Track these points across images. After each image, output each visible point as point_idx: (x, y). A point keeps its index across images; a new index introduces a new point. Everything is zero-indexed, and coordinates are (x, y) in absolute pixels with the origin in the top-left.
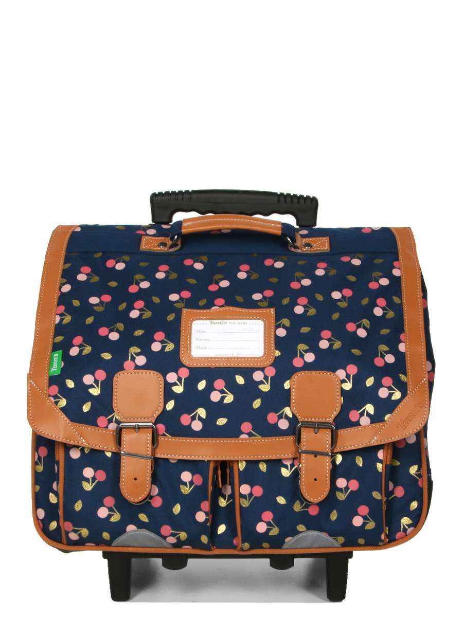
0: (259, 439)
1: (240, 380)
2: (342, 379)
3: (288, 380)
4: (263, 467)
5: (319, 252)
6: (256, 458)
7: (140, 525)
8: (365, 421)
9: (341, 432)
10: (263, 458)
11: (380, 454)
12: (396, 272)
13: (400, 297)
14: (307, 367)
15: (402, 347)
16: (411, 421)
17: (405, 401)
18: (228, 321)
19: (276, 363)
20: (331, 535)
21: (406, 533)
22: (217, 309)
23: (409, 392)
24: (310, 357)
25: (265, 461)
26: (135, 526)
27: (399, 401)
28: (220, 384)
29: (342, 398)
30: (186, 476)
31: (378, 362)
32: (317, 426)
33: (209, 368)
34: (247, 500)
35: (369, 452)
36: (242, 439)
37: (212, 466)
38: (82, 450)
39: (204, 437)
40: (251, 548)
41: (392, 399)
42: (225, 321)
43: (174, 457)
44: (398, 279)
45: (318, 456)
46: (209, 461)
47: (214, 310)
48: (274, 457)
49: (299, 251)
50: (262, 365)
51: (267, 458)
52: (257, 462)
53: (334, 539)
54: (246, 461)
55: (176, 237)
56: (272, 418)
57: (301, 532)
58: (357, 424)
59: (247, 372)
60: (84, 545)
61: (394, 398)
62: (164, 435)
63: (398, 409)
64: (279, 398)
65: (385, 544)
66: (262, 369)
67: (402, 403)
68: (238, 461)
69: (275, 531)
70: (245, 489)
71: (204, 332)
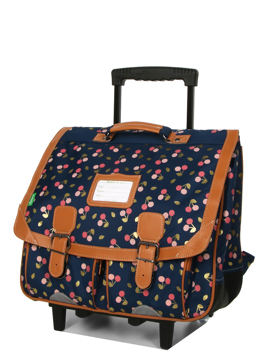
0: (119, 249)
1: (113, 215)
2: (166, 218)
3: (137, 217)
4: (121, 265)
5: (181, 143)
6: (119, 260)
7: (61, 290)
8: (174, 244)
9: (162, 249)
10: (123, 260)
11: (183, 265)
12: (217, 156)
13: (214, 171)
14: (149, 210)
15: (205, 202)
16: (199, 246)
17: (197, 233)
18: (115, 181)
19: (133, 207)
20: (155, 309)
21: (199, 314)
22: (114, 174)
23: (201, 228)
24: (151, 204)
25: (123, 262)
26: (59, 290)
27: (194, 234)
28: (103, 216)
29: (165, 229)
30: (84, 266)
31: (188, 209)
32: (148, 245)
33: (100, 207)
34: (112, 283)
35: (177, 262)
36: (111, 248)
37: (95, 262)
38: (38, 247)
39: (92, 245)
40: (115, 311)
41: (191, 232)
42: (114, 181)
43: (79, 255)
44: (217, 160)
45: (146, 262)
46: (94, 259)
47: (113, 174)
48: (129, 260)
49: (171, 143)
50: (126, 207)
51: (125, 260)
52: (119, 262)
53: (157, 312)
54: (113, 261)
55: (108, 133)
56: (127, 237)
57: (139, 305)
58: (170, 245)
59: (117, 211)
60: (38, 298)
61: (191, 231)
62: (74, 242)
63: (193, 238)
64: (132, 227)
65: (186, 319)
66: (125, 210)
67: (196, 235)
68: (109, 261)
69: (125, 303)
70: (111, 277)
71: (102, 187)
